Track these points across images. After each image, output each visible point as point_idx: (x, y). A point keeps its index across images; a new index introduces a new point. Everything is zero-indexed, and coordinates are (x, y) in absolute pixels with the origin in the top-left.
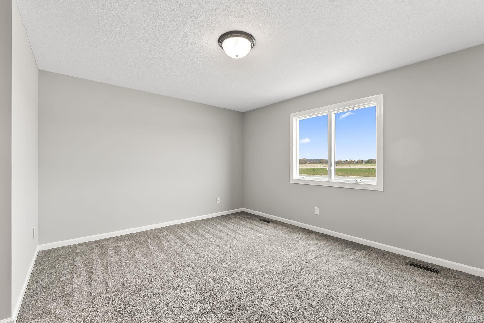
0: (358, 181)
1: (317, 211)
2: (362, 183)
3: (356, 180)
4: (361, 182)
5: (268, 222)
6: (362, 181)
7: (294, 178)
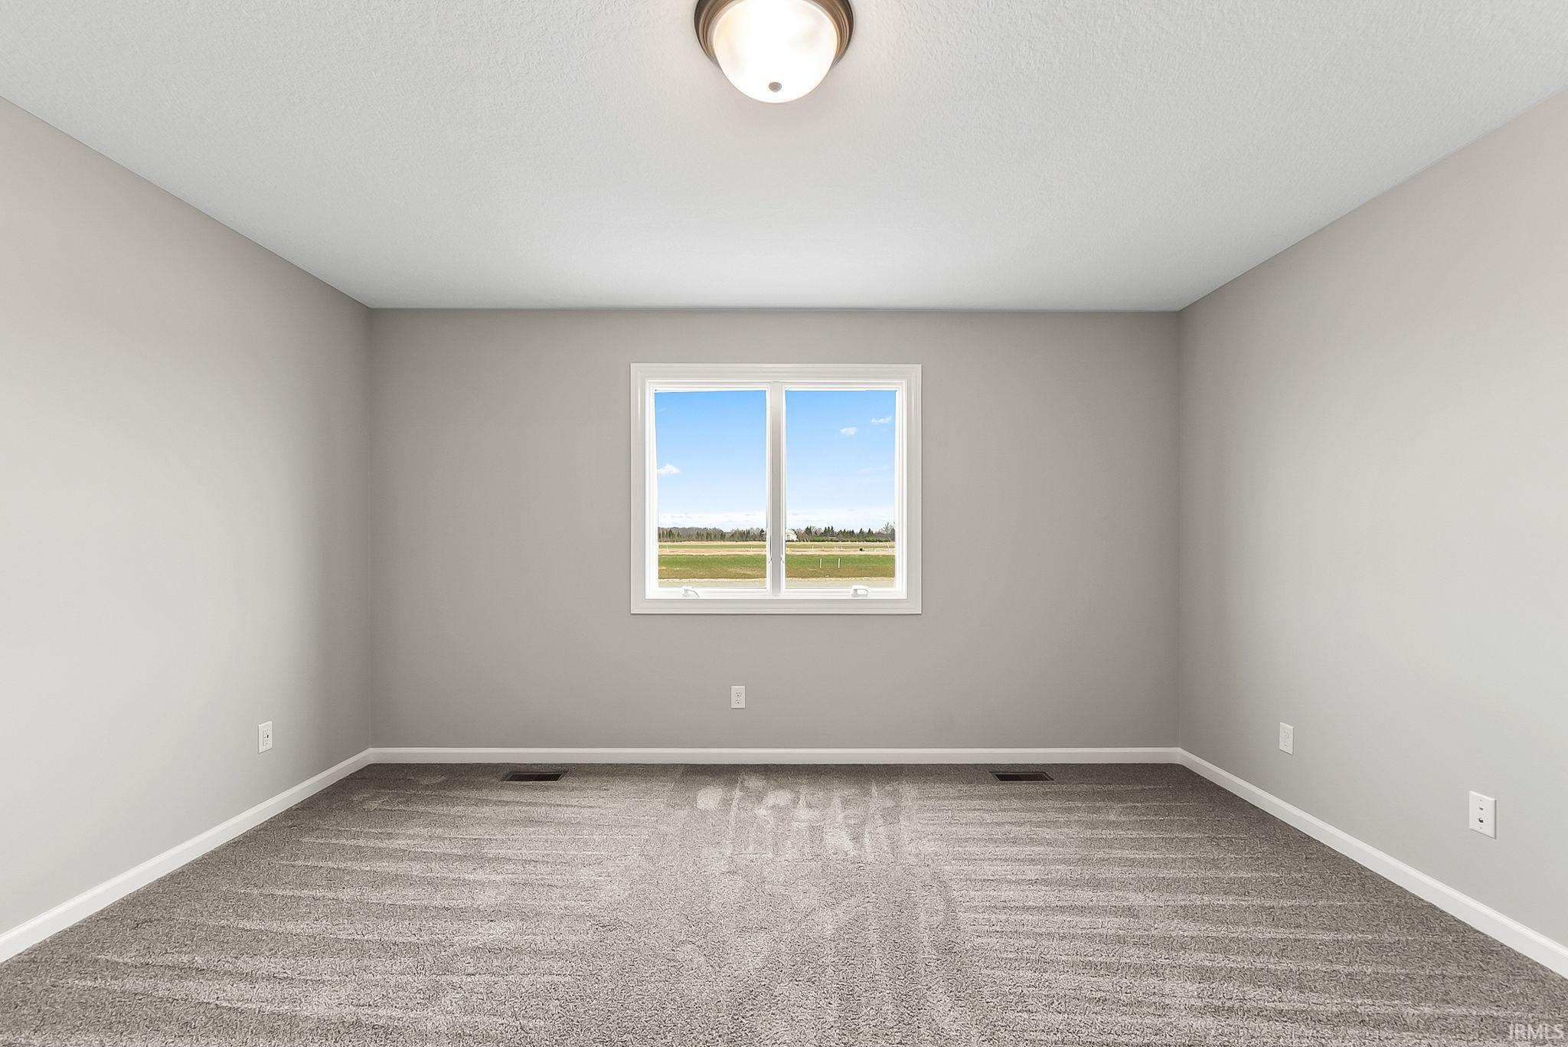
0: (859, 592)
1: (738, 696)
2: (870, 597)
3: (856, 590)
4: (866, 595)
5: (554, 777)
6: (869, 590)
7: (650, 595)
